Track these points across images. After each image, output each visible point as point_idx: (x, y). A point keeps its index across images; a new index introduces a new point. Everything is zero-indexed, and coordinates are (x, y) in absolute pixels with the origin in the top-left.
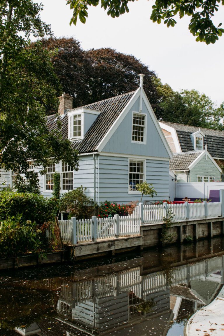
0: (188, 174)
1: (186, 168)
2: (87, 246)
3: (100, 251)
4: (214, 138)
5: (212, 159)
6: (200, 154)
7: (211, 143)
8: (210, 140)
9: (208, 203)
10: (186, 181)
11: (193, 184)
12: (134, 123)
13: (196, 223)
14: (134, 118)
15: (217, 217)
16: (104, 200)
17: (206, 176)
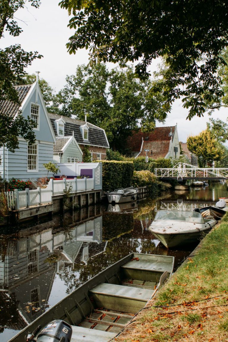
0: (61, 156)
1: (60, 151)
2: (26, 211)
3: (32, 215)
4: (71, 125)
5: (77, 144)
6: (68, 139)
7: (69, 129)
8: (68, 127)
9: (78, 180)
10: (59, 162)
11: (65, 164)
12: (32, 112)
13: (80, 194)
14: (32, 108)
15: (91, 190)
16: (11, 177)
17: (73, 158)
